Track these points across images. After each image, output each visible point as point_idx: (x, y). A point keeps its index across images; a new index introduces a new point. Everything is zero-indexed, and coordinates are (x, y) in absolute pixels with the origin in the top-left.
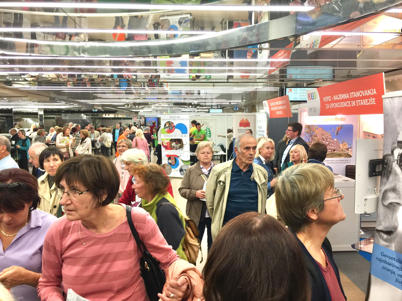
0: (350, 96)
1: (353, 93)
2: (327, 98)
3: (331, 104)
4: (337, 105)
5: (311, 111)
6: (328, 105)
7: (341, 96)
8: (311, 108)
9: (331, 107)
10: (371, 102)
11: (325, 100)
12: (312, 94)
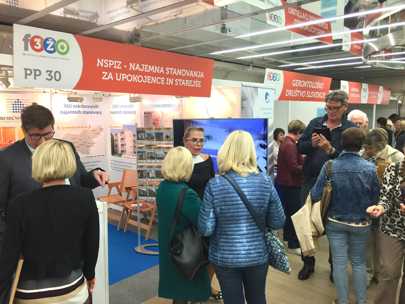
0: (165, 71)
1: (171, 69)
2: (112, 63)
3: (121, 74)
4: (137, 78)
5: (35, 75)
6: (110, 74)
7: (148, 68)
8: (35, 70)
9: (119, 78)
10: (196, 84)
11: (104, 64)
12: (47, 39)
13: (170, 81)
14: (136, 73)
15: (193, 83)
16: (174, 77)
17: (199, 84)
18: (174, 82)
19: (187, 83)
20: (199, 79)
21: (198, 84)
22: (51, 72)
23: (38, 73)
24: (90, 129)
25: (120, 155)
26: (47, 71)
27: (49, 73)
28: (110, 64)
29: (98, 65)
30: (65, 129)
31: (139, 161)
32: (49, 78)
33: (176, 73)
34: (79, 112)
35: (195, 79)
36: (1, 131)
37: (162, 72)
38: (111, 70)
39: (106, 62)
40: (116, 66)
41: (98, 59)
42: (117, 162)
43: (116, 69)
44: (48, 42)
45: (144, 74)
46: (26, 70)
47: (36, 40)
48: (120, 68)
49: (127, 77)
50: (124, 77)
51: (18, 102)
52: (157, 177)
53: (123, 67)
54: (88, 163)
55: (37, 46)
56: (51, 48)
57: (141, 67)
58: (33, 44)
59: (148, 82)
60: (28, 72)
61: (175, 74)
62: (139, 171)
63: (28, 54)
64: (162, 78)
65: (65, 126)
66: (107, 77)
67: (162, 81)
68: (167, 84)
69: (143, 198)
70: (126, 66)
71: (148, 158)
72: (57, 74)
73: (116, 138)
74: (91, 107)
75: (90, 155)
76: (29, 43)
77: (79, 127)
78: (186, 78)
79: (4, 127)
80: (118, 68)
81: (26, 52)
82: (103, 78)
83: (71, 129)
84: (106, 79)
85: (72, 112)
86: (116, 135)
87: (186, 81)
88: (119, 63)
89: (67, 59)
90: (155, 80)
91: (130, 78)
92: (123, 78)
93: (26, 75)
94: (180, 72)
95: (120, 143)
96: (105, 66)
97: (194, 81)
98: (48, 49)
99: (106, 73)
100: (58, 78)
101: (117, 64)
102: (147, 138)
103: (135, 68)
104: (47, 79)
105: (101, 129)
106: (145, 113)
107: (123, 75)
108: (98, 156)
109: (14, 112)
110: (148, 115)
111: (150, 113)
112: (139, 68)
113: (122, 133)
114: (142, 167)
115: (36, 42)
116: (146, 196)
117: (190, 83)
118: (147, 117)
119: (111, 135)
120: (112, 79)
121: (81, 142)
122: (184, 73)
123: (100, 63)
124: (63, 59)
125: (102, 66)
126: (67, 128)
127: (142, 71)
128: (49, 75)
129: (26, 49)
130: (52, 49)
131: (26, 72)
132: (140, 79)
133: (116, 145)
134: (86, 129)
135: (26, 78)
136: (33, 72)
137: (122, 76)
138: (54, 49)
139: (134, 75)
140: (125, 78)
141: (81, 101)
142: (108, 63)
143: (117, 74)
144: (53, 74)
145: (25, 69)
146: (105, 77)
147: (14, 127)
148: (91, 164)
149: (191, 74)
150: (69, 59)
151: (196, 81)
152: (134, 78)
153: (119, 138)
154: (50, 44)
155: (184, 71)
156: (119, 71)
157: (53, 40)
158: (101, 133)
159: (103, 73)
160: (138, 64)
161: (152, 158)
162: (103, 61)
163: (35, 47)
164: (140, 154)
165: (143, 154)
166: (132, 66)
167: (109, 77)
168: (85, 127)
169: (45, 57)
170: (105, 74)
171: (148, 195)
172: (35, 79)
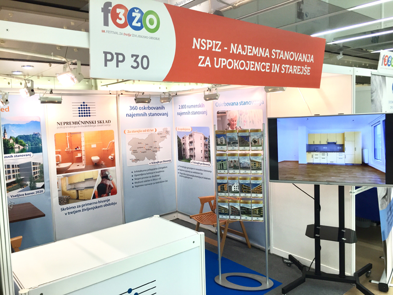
1: (278, 51)
2: (210, 44)
3: (220, 59)
4: (238, 65)
5: (118, 62)
6: (208, 58)
7: (252, 50)
8: (117, 54)
9: (217, 65)
10: (304, 72)
11: (201, 45)
12: (133, 10)
13: (276, 68)
14: (238, 57)
15: (301, 70)
16: (281, 62)
17: (309, 71)
18: (281, 69)
19: (295, 70)
20: (309, 64)
21: (307, 71)
22: (137, 56)
23: (121, 58)
24: (157, 133)
25: (189, 161)
26: (133, 56)
27: (135, 57)
28: (208, 46)
29: (194, 47)
30: (131, 133)
31: (219, 171)
32: (135, 65)
33: (282, 56)
34: (145, 114)
35: (303, 64)
36: (68, 137)
37: (267, 56)
38: (210, 53)
39: (203, 42)
40: (215, 49)
41: (195, 40)
42: (185, 167)
43: (215, 51)
44: (134, 14)
45: (247, 58)
46: (106, 53)
47: (118, 10)
48: (220, 50)
49: (227, 63)
50: (223, 62)
51: (84, 105)
52: (242, 192)
53: (223, 50)
54: (154, 169)
55: (120, 19)
56: (137, 23)
57: (243, 49)
58: (115, 17)
59: (251, 69)
60: (109, 57)
61: (281, 58)
62: (219, 184)
63: (108, 32)
64: (267, 64)
65: (131, 130)
66: (205, 63)
67: (267, 67)
68: (272, 71)
69: (224, 217)
70: (226, 48)
71: (230, 167)
72: (145, 60)
73: (184, 142)
74: (158, 108)
75: (156, 161)
76: (110, 15)
77: (145, 131)
78: (293, 63)
79: (70, 133)
80: (217, 50)
81: (106, 28)
82: (200, 65)
83: (137, 133)
84: (203, 65)
85: (138, 115)
86: (183, 138)
87: (294, 67)
88: (218, 44)
89: (156, 38)
90: (258, 67)
91: (230, 64)
92: (223, 64)
93: (106, 61)
94: (287, 56)
95: (188, 147)
96: (202, 48)
97: (303, 67)
98: (134, 24)
99: (203, 57)
100: (145, 65)
101: (216, 45)
102: (229, 143)
103: (237, 51)
104: (132, 67)
105: (167, 132)
106: (218, 113)
107: (223, 59)
108: (164, 161)
109: (80, 116)
110: (221, 115)
111: (225, 113)
112: (241, 51)
113: (191, 136)
114: (222, 178)
115: (119, 14)
116: (228, 214)
117: (299, 70)
118: (221, 117)
119: (178, 138)
120: (210, 66)
121: (147, 147)
122: (292, 56)
123: (196, 43)
124: (151, 38)
125: (198, 48)
126: (133, 132)
127: (245, 54)
128: (135, 61)
129: (106, 23)
130: (139, 25)
131: (106, 57)
132: (242, 65)
133: (184, 149)
134: (153, 132)
135: (106, 65)
136: (115, 56)
137: (221, 61)
138: (142, 24)
139: (235, 61)
140: (225, 64)
141: (149, 102)
142: (206, 44)
143: (215, 59)
144: (139, 60)
145: (104, 52)
146: (202, 64)
147: (80, 133)
148: (158, 170)
149: (299, 58)
150: (159, 39)
151: (304, 67)
152: (236, 64)
153: (187, 141)
154: (136, 16)
155: (292, 54)
156: (218, 55)
157: (140, 12)
158: (168, 136)
159: (200, 57)
160: (240, 46)
161: (235, 168)
162: (200, 41)
163: (118, 21)
164: (220, 162)
165: (223, 162)
166: (233, 48)
167: (206, 63)
168: (152, 131)
169: (129, 35)
170: (201, 59)
171: (230, 213)
172: (117, 66)
